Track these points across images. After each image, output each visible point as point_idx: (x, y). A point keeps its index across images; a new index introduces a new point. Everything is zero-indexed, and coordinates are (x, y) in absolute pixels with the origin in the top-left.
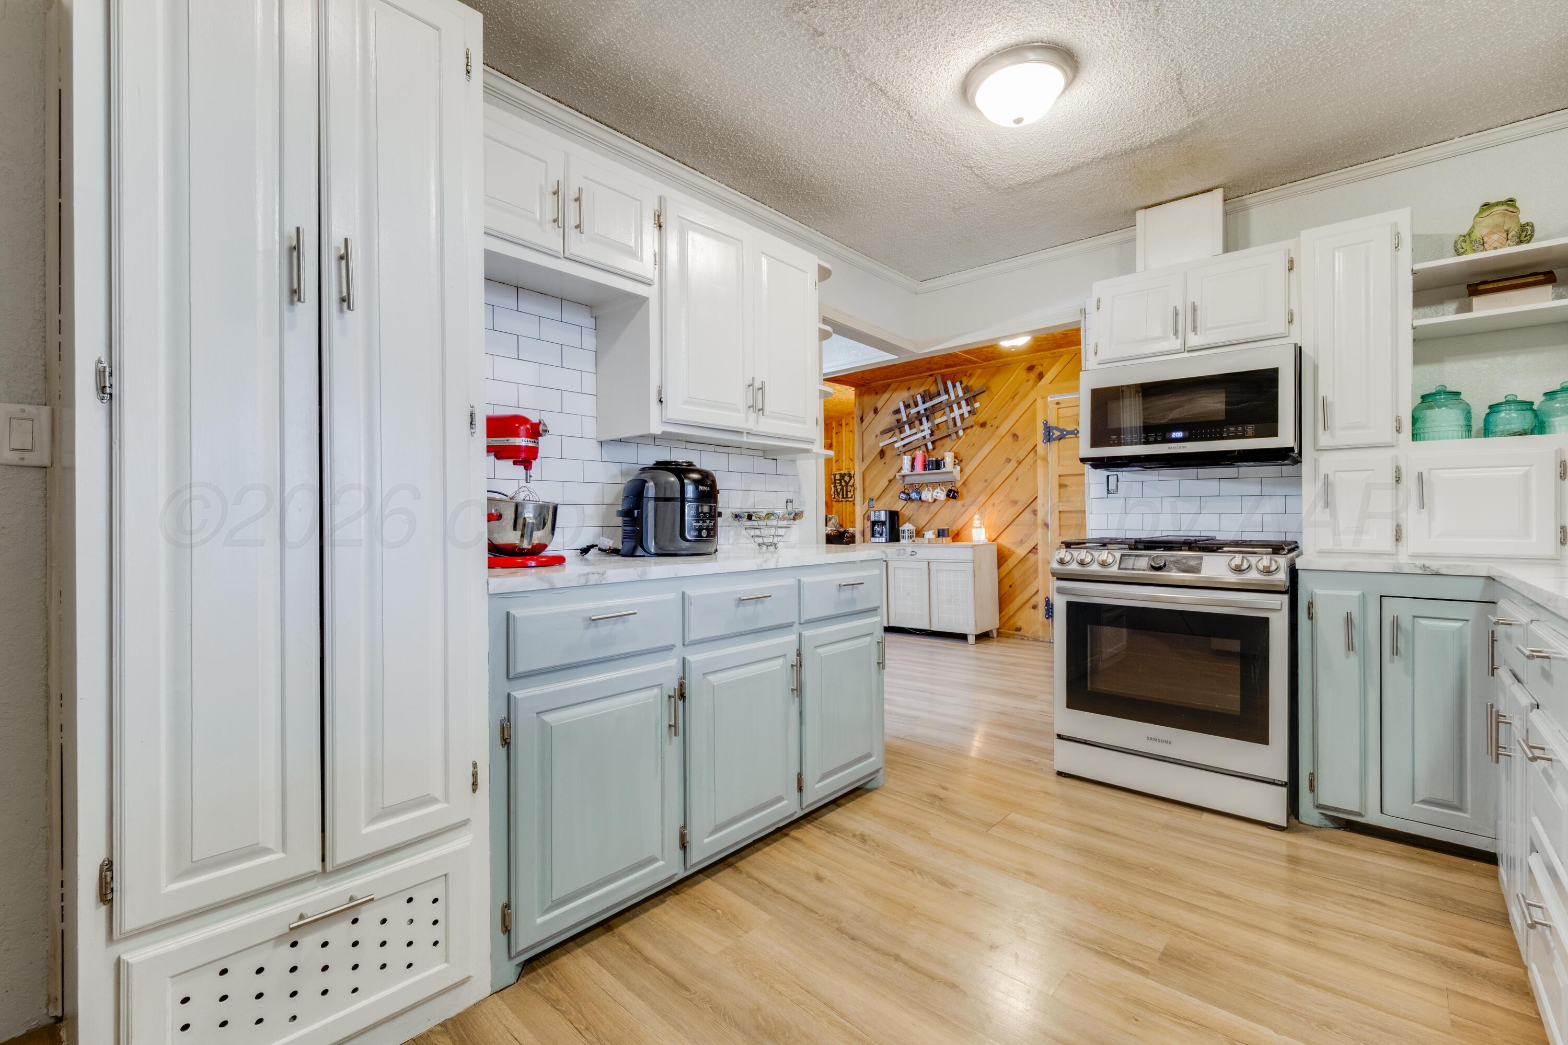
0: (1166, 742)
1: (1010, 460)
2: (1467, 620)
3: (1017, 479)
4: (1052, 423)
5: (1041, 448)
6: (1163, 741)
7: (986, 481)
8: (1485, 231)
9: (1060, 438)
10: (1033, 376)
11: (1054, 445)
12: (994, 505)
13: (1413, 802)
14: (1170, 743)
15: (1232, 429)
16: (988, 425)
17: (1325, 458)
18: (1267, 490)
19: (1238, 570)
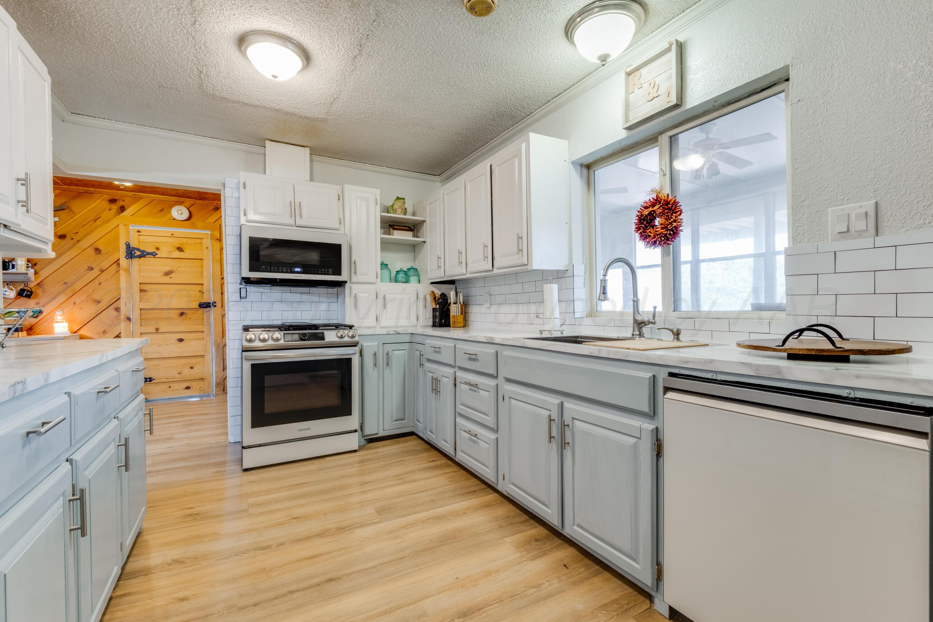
0: (308, 429)
1: (92, 269)
2: (406, 350)
3: (100, 284)
4: (133, 244)
5: (124, 262)
6: (306, 429)
7: (65, 283)
8: (397, 207)
9: (140, 257)
10: (115, 207)
11: (136, 261)
12: (75, 303)
13: (392, 422)
14: (310, 429)
15: (323, 270)
16: (68, 238)
17: (354, 286)
18: (322, 299)
19: (342, 337)
